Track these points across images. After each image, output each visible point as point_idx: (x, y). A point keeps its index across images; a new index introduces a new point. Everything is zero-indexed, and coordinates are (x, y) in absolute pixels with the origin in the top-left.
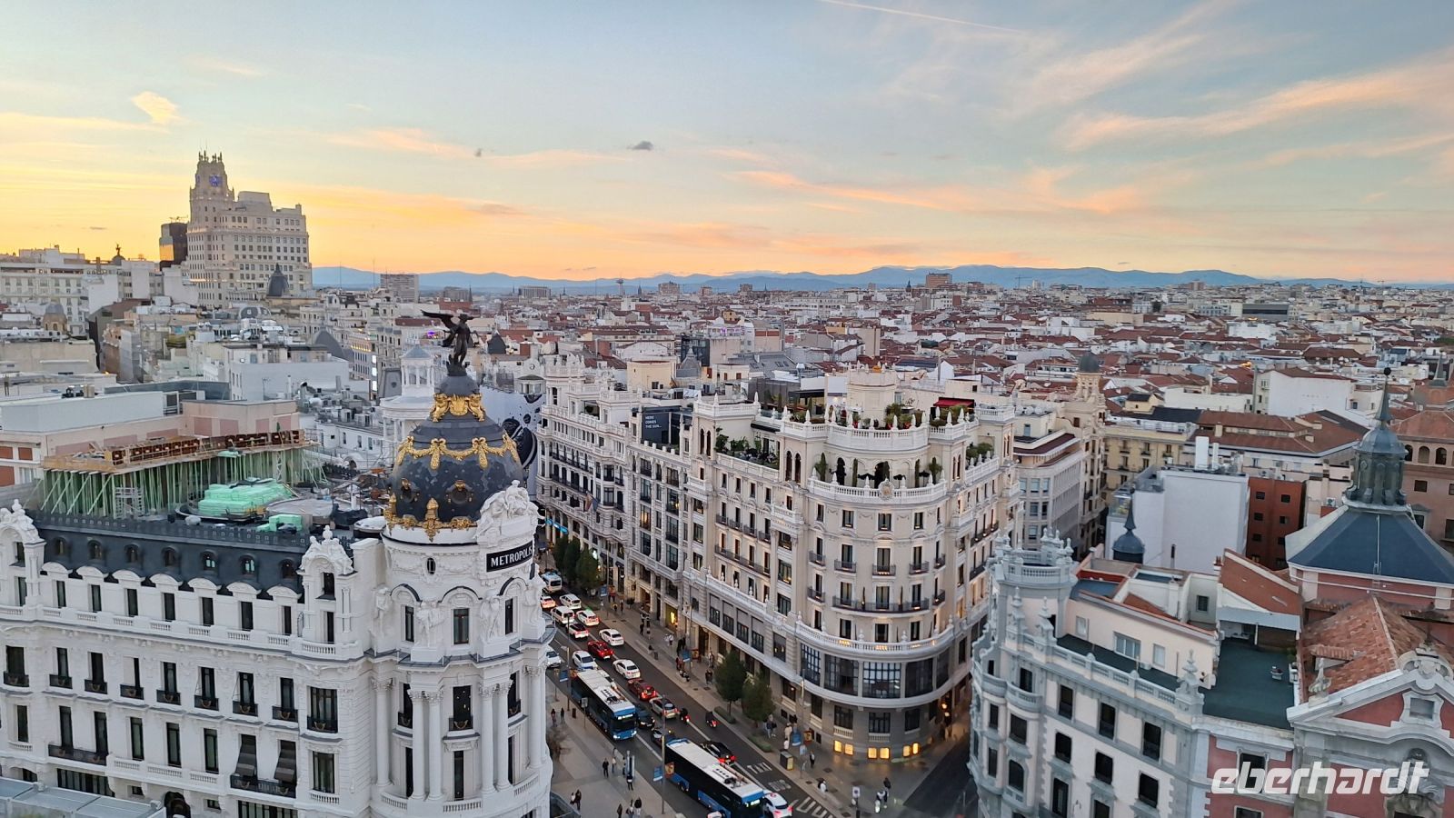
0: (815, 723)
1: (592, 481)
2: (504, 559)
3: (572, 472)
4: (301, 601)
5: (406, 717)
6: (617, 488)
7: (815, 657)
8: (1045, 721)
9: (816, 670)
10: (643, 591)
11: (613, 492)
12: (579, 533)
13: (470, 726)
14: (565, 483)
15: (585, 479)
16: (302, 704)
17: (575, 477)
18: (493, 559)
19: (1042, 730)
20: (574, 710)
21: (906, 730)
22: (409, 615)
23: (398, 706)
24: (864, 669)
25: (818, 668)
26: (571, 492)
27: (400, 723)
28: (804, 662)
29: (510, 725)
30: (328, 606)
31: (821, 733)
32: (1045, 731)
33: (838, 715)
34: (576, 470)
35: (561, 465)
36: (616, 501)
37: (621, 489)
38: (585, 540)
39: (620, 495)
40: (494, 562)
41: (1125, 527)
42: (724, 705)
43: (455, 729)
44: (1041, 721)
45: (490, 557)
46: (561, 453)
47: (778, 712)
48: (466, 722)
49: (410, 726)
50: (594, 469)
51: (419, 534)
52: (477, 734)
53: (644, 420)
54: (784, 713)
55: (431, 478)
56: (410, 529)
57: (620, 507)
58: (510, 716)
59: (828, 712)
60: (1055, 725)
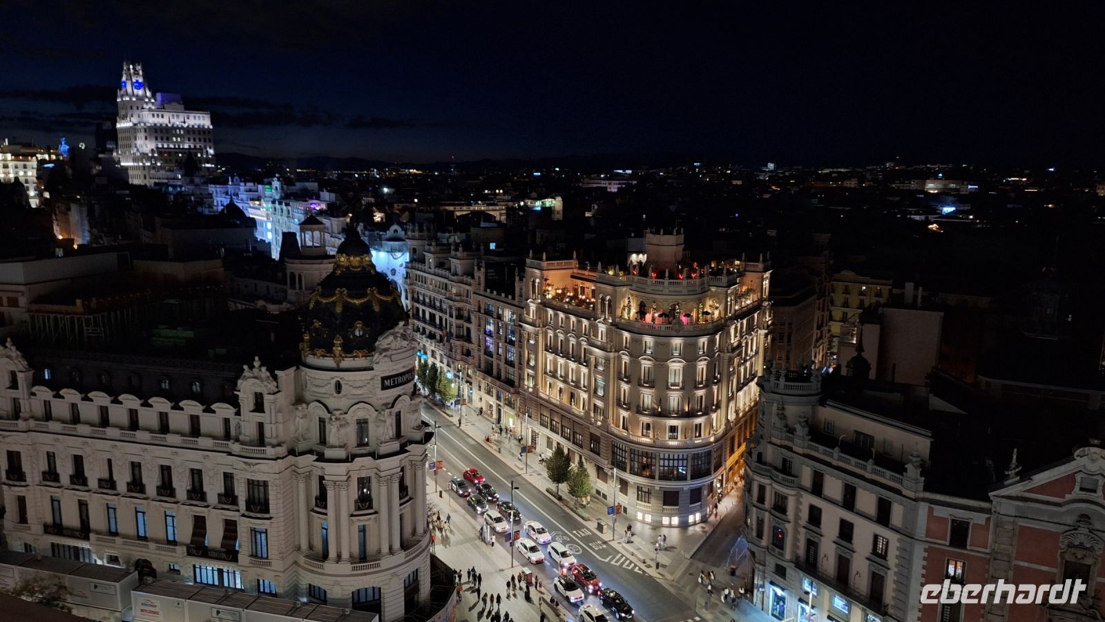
0: (623, 499)
1: (446, 320)
2: (394, 381)
3: (430, 313)
4: (238, 413)
5: (322, 499)
6: (466, 325)
7: (623, 450)
8: (801, 496)
9: (624, 460)
10: (487, 402)
11: (463, 327)
12: (436, 358)
13: (370, 507)
14: (424, 321)
15: (441, 318)
16: (241, 492)
17: (432, 316)
18: (386, 381)
19: (799, 502)
20: (441, 492)
21: (691, 504)
22: (322, 424)
23: (315, 491)
24: (660, 459)
25: (625, 458)
26: (429, 328)
27: (317, 505)
28: (614, 453)
29: (401, 505)
30: (258, 417)
31: (626, 506)
32: (801, 503)
33: (640, 493)
34: (433, 312)
35: (421, 307)
36: (465, 334)
37: (469, 325)
38: (442, 365)
39: (468, 330)
40: (387, 383)
41: (856, 350)
42: (553, 486)
43: (359, 509)
44: (798, 496)
45: (383, 379)
46: (421, 298)
47: (594, 492)
48: (368, 504)
49: (325, 507)
50: (448, 310)
51: (329, 362)
52: (376, 513)
53: (486, 273)
54: (598, 492)
55: (337, 319)
56: (321, 358)
57: (468, 339)
58: (401, 498)
59: (632, 492)
60: (809, 499)
